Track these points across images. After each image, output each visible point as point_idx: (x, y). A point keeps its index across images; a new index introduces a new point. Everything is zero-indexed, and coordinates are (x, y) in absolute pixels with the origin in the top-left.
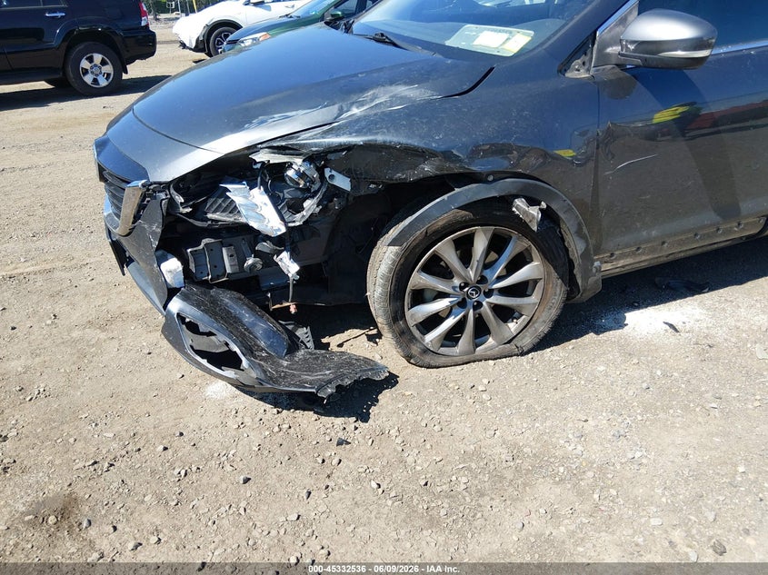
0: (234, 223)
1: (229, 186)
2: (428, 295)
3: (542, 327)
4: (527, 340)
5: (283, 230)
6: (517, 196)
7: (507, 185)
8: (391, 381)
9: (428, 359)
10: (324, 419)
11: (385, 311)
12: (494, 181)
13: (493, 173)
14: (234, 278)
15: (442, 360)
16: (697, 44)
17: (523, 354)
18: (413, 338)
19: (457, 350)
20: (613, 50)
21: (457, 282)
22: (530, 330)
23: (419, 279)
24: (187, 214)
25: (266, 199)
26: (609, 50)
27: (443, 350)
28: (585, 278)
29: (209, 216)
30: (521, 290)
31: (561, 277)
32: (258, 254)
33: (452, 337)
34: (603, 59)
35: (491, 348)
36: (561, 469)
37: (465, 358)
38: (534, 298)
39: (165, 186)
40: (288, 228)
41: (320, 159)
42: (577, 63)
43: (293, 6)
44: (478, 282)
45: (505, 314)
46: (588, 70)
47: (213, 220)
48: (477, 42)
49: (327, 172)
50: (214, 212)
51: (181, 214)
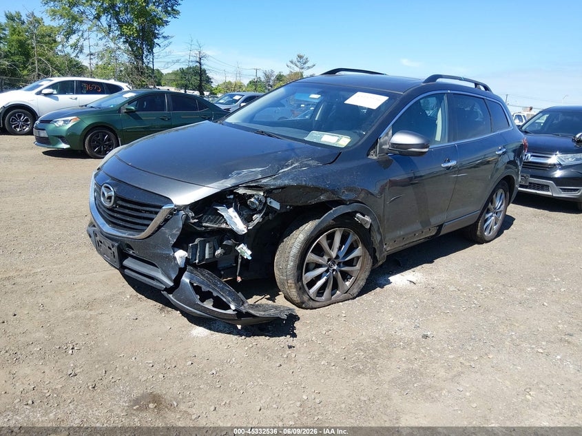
0: (217, 228)
1: (218, 208)
2: (312, 266)
3: (362, 283)
4: (355, 291)
5: (246, 231)
6: (358, 212)
7: (355, 206)
8: (296, 318)
9: (311, 304)
10: (271, 339)
11: (294, 276)
12: (350, 204)
13: (349, 200)
14: (210, 261)
15: (317, 304)
16: (422, 146)
17: (354, 298)
18: (305, 292)
19: (323, 298)
20: (386, 147)
21: (326, 258)
22: (356, 285)
23: (311, 257)
24: (194, 223)
25: (236, 214)
26: (383, 147)
27: (317, 299)
28: (380, 255)
29: (204, 224)
30: (351, 263)
31: (370, 255)
32: (224, 247)
33: (320, 292)
34: (382, 150)
35: (338, 296)
36: (401, 343)
37: (328, 302)
38: (358, 267)
39: (185, 207)
40: (248, 230)
41: (269, 193)
42: (372, 152)
43: (76, 99)
44: (335, 259)
45: (346, 276)
46: (376, 155)
47: (205, 227)
48: (322, 140)
49: (269, 200)
50: (206, 222)
51: (191, 223)
